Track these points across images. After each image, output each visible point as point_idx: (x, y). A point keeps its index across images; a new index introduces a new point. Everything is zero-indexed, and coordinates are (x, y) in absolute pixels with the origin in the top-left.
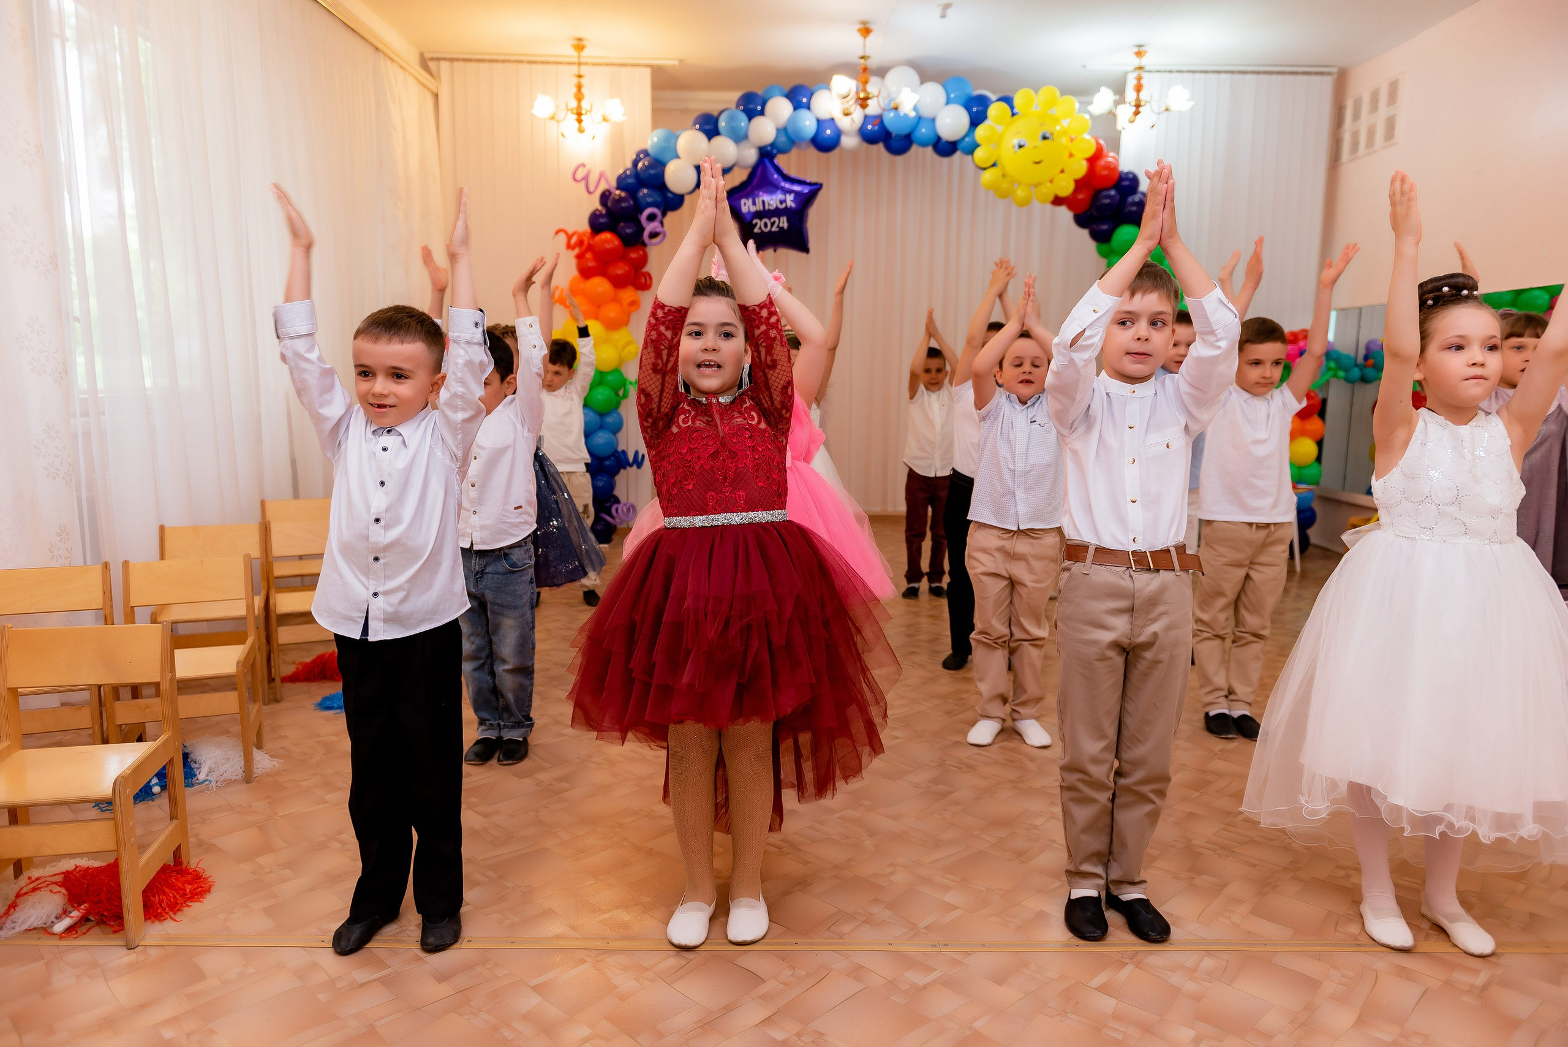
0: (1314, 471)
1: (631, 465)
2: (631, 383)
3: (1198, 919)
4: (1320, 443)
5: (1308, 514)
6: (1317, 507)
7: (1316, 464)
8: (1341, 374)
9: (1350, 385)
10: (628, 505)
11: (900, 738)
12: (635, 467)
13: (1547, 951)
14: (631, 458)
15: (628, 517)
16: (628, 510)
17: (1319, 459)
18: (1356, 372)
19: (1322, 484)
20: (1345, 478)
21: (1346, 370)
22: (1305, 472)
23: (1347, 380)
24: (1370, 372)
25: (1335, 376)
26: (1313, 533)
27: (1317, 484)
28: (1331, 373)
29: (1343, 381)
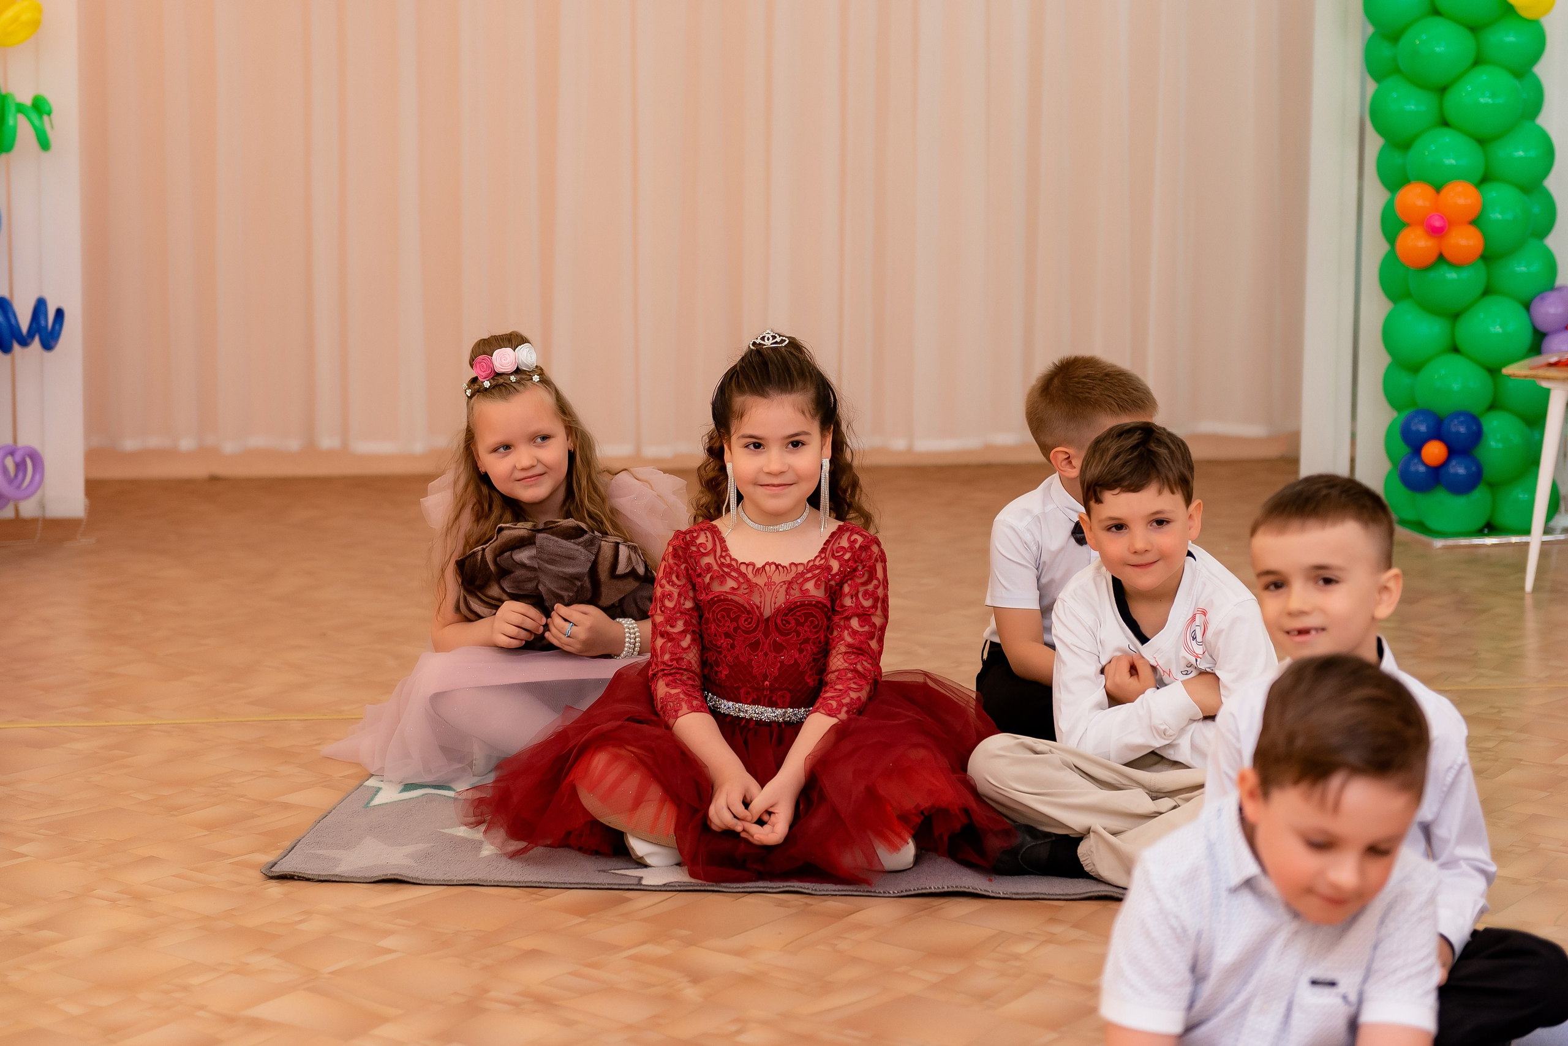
1: (24, 342)
2: (20, 109)
10: (18, 458)
12: (36, 342)
14: (24, 322)
15: (19, 487)
16: (20, 466)
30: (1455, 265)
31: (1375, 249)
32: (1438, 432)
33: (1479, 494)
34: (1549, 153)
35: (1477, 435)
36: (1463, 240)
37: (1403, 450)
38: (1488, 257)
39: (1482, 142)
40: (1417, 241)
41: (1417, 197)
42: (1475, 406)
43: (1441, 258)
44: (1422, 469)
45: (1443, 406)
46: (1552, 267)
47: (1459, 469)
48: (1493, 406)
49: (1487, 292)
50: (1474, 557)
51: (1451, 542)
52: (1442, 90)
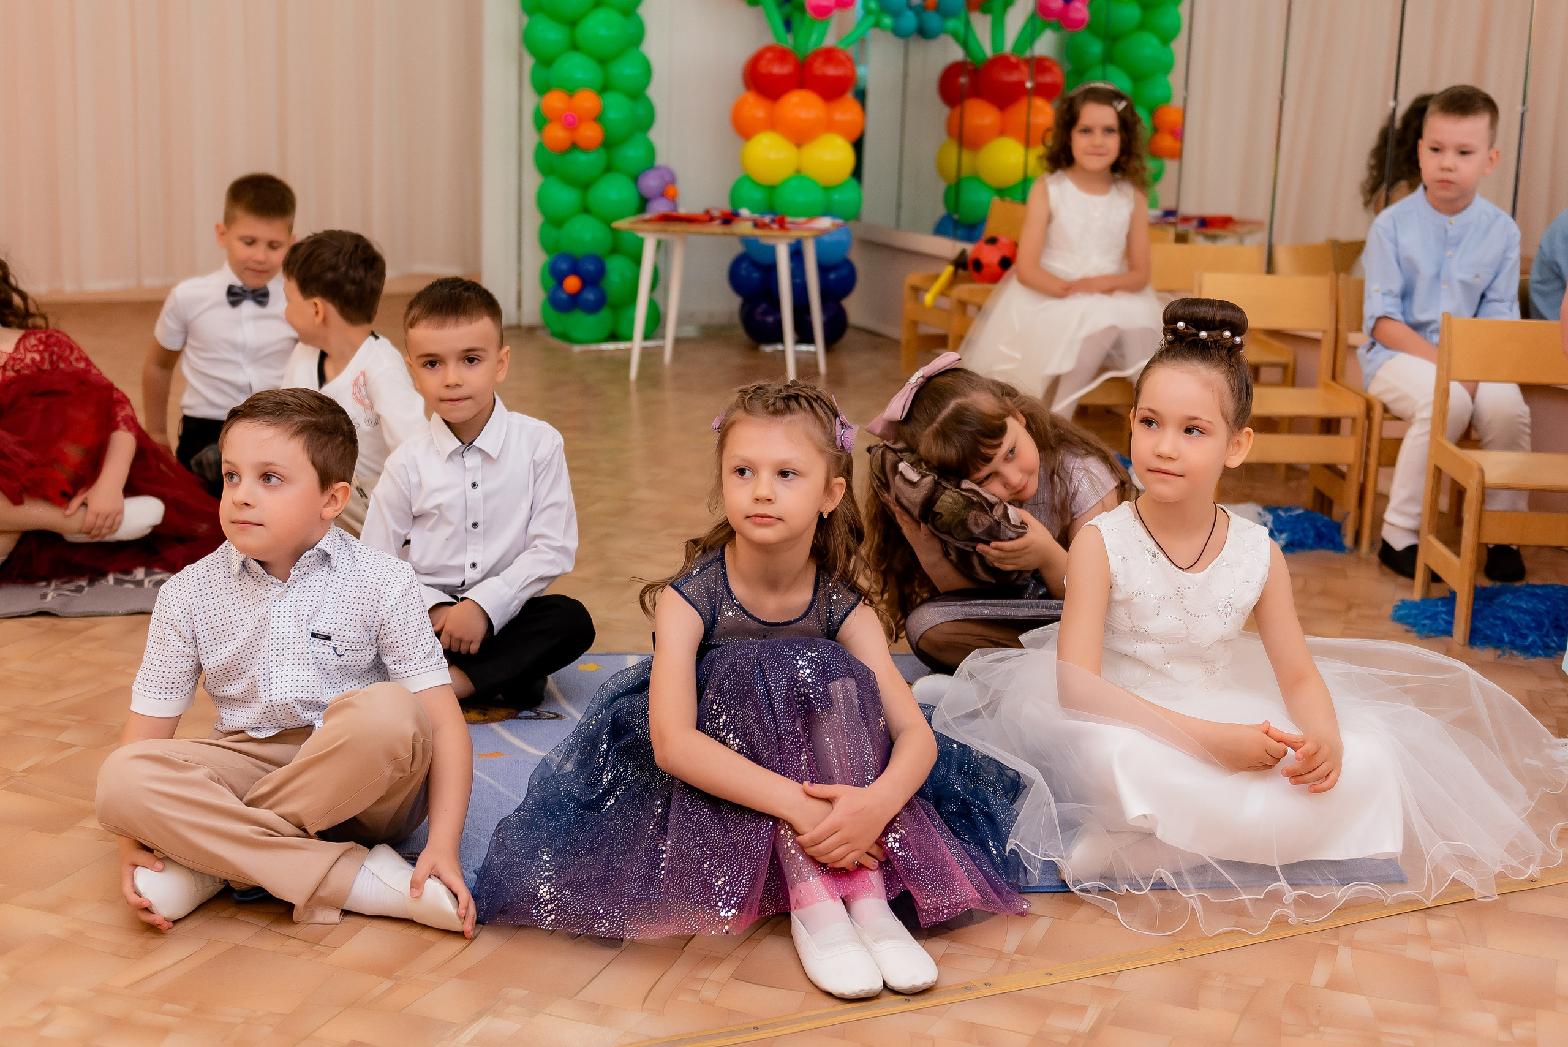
0: (848, 195)
3: (643, 1003)
4: (858, 146)
5: (844, 272)
6: (856, 256)
7: (854, 182)
8: (887, 21)
9: (901, 42)
11: (75, 746)
13: (1181, 956)
17: (857, 173)
18: (910, 20)
19: (867, 217)
20: (899, 206)
21: (896, 14)
22: (836, 197)
23: (897, 32)
24: (933, 20)
25: (877, 25)
26: (854, 307)
27: (857, 217)
28: (871, 20)
29: (891, 36)
30: (586, 149)
31: (531, 139)
32: (575, 269)
33: (605, 314)
34: (647, 71)
35: (601, 271)
36: (589, 132)
37: (551, 283)
38: (608, 144)
39: (603, 61)
40: (558, 133)
41: (556, 101)
42: (600, 250)
43: (574, 146)
44: (564, 296)
45: (579, 251)
46: (651, 152)
47: (590, 296)
48: (615, 250)
49: (608, 169)
50: (600, 358)
51: (585, 347)
52: (572, 24)
